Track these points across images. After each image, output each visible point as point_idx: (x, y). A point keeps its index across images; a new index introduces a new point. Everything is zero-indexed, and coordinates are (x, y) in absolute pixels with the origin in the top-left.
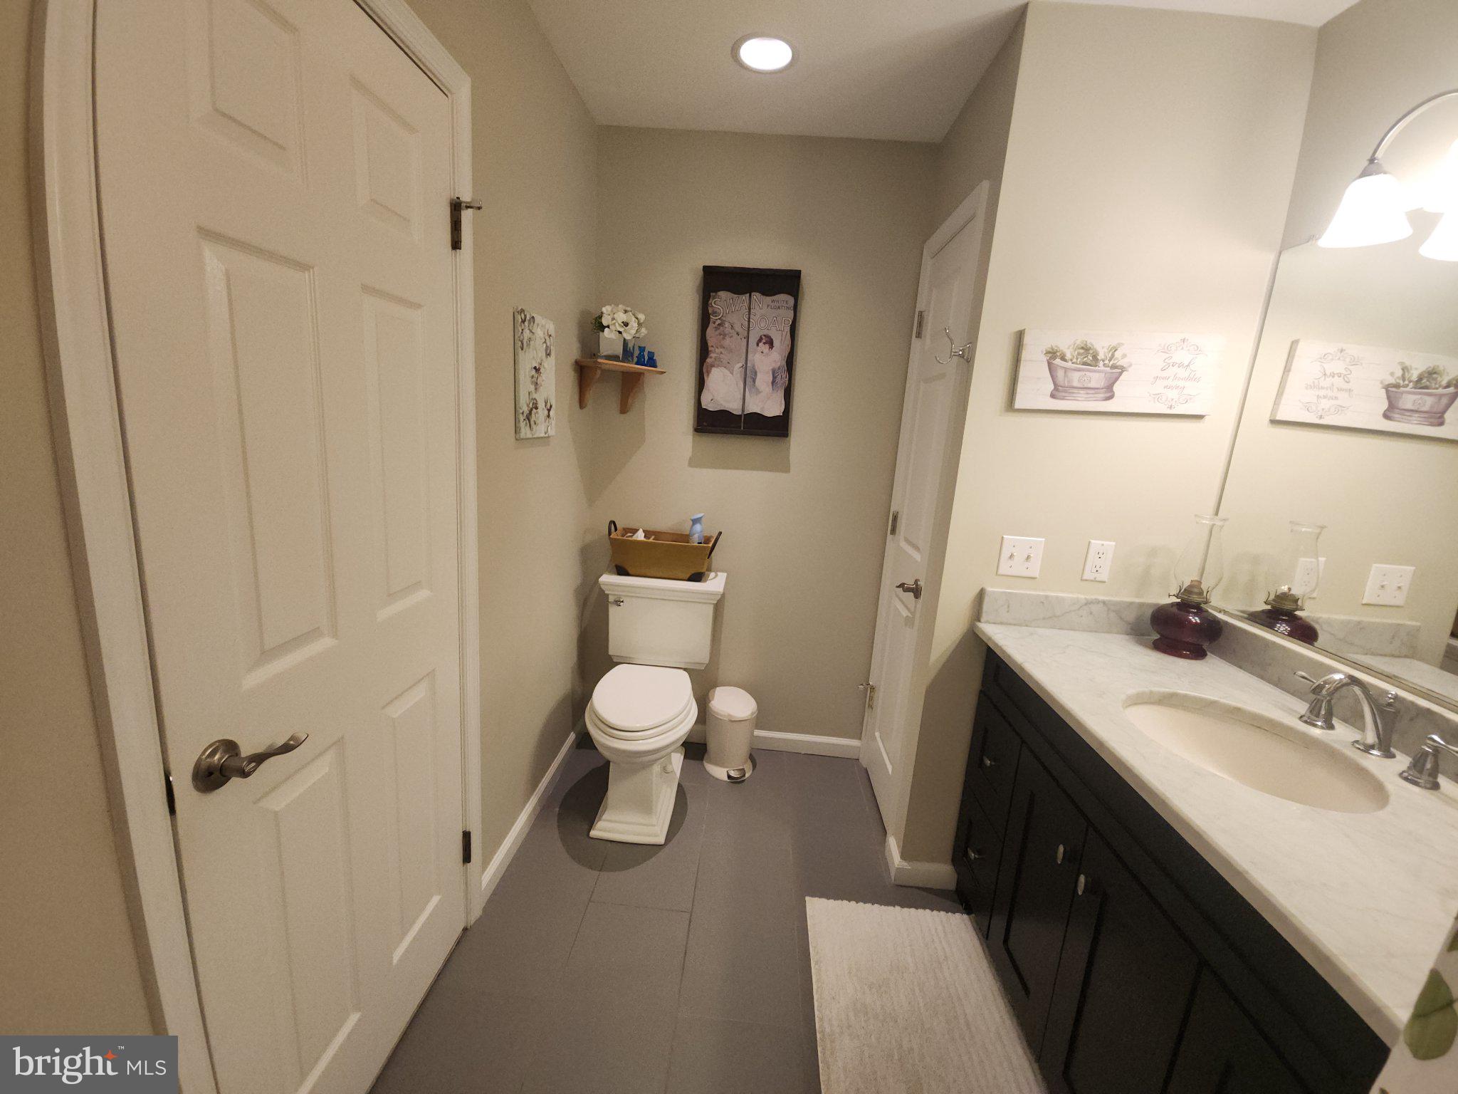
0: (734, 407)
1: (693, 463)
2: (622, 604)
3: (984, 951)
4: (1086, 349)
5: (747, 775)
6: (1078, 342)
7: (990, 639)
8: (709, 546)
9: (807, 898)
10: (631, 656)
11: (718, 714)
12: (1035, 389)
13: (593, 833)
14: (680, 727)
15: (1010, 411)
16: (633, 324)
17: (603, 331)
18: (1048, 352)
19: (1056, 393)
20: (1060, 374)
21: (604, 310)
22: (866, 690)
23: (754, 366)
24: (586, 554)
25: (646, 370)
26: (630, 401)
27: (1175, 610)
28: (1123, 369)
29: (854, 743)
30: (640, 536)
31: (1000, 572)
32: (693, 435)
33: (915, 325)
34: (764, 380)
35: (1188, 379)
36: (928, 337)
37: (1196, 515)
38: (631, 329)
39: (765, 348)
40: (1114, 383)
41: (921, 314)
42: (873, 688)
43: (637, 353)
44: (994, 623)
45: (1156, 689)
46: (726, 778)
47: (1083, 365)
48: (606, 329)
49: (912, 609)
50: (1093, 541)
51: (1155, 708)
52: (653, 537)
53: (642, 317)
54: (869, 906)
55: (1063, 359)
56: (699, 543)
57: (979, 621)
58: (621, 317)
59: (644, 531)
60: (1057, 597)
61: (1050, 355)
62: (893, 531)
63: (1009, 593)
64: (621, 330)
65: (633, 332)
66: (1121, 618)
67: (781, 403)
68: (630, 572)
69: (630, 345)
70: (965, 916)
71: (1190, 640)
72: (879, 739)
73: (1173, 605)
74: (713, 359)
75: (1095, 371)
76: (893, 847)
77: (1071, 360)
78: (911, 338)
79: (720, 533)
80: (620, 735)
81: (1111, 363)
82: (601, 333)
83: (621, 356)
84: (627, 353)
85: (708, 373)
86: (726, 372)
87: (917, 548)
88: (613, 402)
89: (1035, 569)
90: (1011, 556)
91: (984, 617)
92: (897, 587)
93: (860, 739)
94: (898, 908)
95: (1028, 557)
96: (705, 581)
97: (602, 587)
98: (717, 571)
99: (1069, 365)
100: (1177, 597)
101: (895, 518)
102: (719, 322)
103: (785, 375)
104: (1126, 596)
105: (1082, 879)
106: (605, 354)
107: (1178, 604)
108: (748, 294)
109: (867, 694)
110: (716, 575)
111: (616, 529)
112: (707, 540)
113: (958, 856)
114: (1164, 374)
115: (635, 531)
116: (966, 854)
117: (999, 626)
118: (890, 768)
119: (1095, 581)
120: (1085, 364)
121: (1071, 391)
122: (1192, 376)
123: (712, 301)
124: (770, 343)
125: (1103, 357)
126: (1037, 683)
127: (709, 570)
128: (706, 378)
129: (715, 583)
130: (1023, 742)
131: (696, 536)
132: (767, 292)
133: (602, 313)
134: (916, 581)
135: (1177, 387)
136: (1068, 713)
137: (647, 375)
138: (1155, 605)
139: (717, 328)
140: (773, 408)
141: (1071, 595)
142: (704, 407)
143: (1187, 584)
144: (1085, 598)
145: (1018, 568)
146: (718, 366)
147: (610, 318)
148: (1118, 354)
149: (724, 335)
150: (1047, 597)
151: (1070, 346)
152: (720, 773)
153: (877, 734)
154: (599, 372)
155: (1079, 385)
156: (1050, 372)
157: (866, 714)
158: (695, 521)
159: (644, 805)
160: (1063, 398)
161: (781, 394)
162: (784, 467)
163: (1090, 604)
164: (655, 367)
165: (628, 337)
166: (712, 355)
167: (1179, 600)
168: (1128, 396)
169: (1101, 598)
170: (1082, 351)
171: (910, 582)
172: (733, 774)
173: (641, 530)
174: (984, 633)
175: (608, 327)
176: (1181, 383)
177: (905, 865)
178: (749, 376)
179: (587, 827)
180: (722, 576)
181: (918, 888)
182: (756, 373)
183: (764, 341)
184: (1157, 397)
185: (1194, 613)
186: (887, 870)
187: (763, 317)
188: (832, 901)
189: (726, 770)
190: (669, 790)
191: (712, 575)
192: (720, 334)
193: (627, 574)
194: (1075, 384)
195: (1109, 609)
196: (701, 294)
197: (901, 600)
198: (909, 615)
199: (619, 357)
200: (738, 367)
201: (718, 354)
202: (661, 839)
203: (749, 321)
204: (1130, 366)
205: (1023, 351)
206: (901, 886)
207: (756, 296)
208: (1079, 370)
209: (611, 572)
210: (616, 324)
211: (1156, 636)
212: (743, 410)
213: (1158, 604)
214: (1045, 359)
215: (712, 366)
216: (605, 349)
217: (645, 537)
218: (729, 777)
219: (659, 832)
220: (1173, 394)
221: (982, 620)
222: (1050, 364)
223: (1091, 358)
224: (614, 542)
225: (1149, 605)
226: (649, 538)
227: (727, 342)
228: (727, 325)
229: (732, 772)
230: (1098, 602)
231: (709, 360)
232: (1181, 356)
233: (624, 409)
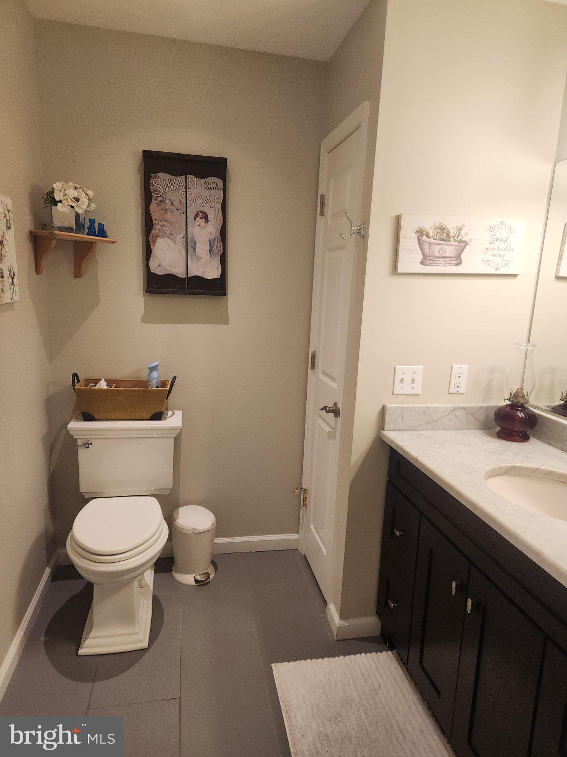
0: (180, 272)
1: (146, 319)
2: (90, 446)
3: (405, 674)
4: (442, 229)
5: (211, 577)
6: (437, 224)
7: (392, 442)
8: (166, 389)
9: (273, 665)
10: (103, 491)
11: (184, 529)
12: (410, 259)
13: (81, 652)
14: (155, 545)
15: (394, 275)
16: (84, 200)
17: (57, 205)
18: (417, 232)
19: (424, 261)
20: (426, 247)
21: (55, 186)
22: (300, 492)
23: (193, 236)
24: (50, 405)
25: (98, 240)
26: (83, 266)
27: (508, 409)
28: (466, 243)
29: (294, 536)
30: (103, 385)
31: (395, 392)
32: (144, 295)
33: (319, 205)
34: (202, 249)
35: (506, 250)
36: (330, 214)
37: (517, 344)
38: (83, 203)
39: (202, 222)
40: (460, 254)
41: (323, 197)
42: (305, 491)
43: (87, 224)
44: (394, 430)
45: (502, 465)
46: (193, 583)
47: (440, 240)
48: (59, 204)
49: (333, 425)
50: (454, 366)
51: (502, 477)
52: (114, 385)
53: (91, 193)
54: (320, 660)
55: (428, 236)
56: (156, 387)
57: (384, 430)
58: (72, 193)
59: (106, 381)
60: (434, 407)
61: (419, 233)
62: (313, 367)
63: (402, 407)
64: (73, 205)
65: (85, 206)
66: (475, 418)
67: (218, 268)
68: (96, 418)
69: (82, 219)
70: (389, 652)
71: (519, 429)
72: (314, 530)
73: (507, 406)
74: (157, 231)
75: (448, 245)
76: (333, 612)
77: (433, 237)
78: (316, 215)
79: (175, 378)
80: (102, 560)
81: (458, 239)
82: (53, 207)
83: (74, 228)
84: (79, 226)
85: (154, 243)
86: (169, 241)
87: (333, 379)
88: (67, 267)
89: (418, 389)
90: (402, 380)
91: (387, 427)
92: (322, 409)
93: (298, 532)
94: (342, 657)
95: (413, 380)
96: (165, 419)
97: (71, 433)
98: (172, 410)
99: (432, 240)
100: (510, 401)
101: (314, 357)
102: (159, 199)
103: (220, 244)
104: (477, 403)
105: (469, 602)
106: (58, 225)
107: (510, 405)
108: (184, 176)
109: (301, 497)
110: (173, 414)
111: (78, 381)
112: (164, 384)
113: (382, 609)
114: (491, 247)
115: (97, 381)
116: (387, 605)
117: (396, 432)
118: (325, 551)
119: (457, 393)
120: (441, 240)
121: (435, 259)
122: (508, 247)
123: (152, 181)
124: (206, 218)
125: (453, 235)
126: (429, 470)
127: (167, 409)
128: (152, 246)
129: (174, 420)
130: (422, 513)
131: (155, 381)
132: (201, 175)
133: (53, 189)
134: (335, 404)
135: (500, 256)
136: (452, 488)
137: (98, 243)
138: (495, 407)
139: (159, 204)
140: (212, 272)
141: (443, 405)
142: (152, 272)
143: (514, 391)
144: (452, 407)
145: (407, 388)
146: (163, 237)
147: (62, 194)
148: (462, 233)
149: (166, 211)
150: (427, 408)
151: (431, 227)
152: (188, 579)
153: (312, 526)
154: (54, 242)
155: (439, 255)
156: (420, 246)
157: (301, 511)
158: (152, 369)
159: (128, 617)
160: (429, 265)
161: (217, 260)
162: (224, 320)
163: (455, 410)
164: (106, 237)
165: (80, 211)
166: (157, 227)
167: (511, 403)
168: (471, 262)
169: (462, 405)
170: (440, 231)
171: (330, 405)
172: (199, 578)
173: (103, 380)
174: (388, 438)
175: (61, 201)
176: (502, 253)
177: (343, 623)
178: (189, 246)
179: (74, 648)
180: (179, 414)
181: (354, 639)
182: (195, 243)
183: (200, 216)
184: (488, 263)
185: (520, 410)
186: (331, 631)
187: (199, 196)
188: (292, 663)
189: (192, 576)
190: (146, 601)
191: (170, 413)
192: (162, 210)
193: (92, 419)
194: (437, 254)
195: (467, 413)
196: (143, 173)
197: (324, 420)
198: (331, 430)
199: (73, 229)
200: (180, 237)
201: (161, 226)
202: (145, 644)
203: (186, 199)
204: (471, 241)
205: (401, 231)
206: (341, 640)
207: (191, 178)
208: (439, 244)
209: (77, 419)
210: (69, 199)
211: (498, 429)
212: (187, 274)
213: (498, 406)
214: (415, 236)
215: (157, 236)
216: (57, 222)
217: (107, 385)
218: (196, 581)
219: (143, 638)
220: (498, 260)
221: (386, 429)
222: (419, 240)
223: (445, 236)
224: (78, 393)
225: (492, 407)
226: (111, 387)
227: (169, 216)
228: (167, 201)
229: (198, 576)
230: (460, 408)
231: (153, 231)
232: (500, 234)
233: (78, 274)
